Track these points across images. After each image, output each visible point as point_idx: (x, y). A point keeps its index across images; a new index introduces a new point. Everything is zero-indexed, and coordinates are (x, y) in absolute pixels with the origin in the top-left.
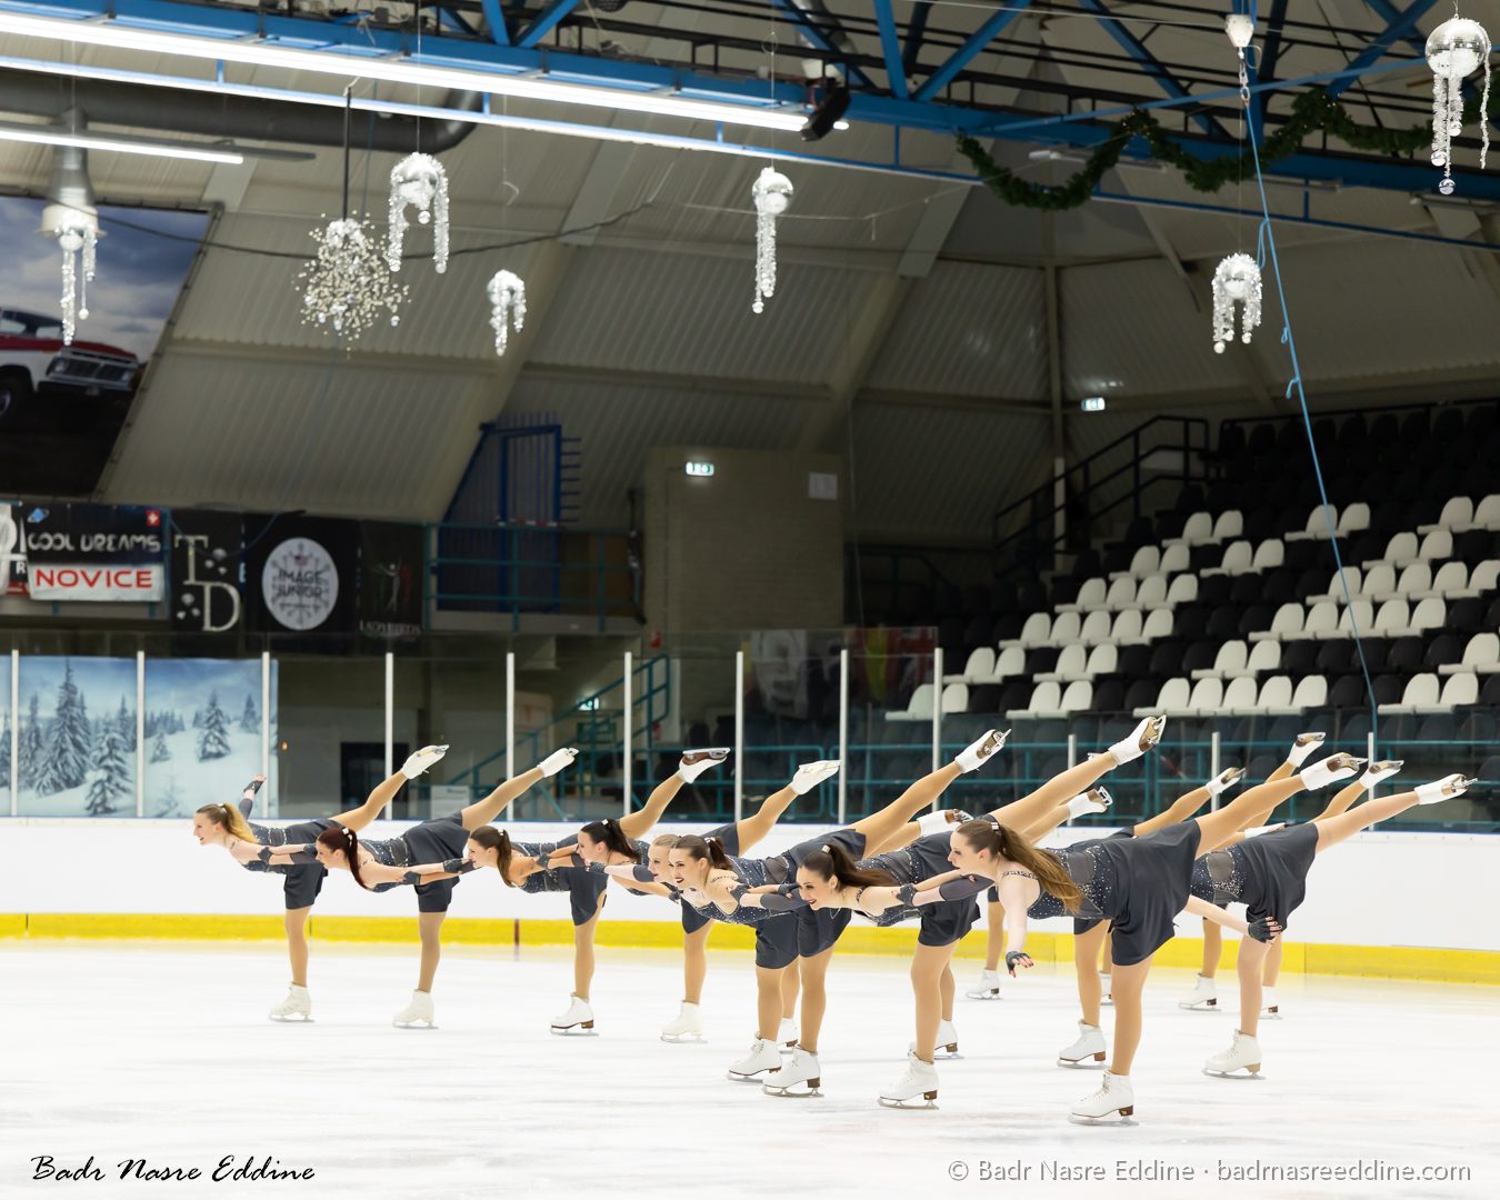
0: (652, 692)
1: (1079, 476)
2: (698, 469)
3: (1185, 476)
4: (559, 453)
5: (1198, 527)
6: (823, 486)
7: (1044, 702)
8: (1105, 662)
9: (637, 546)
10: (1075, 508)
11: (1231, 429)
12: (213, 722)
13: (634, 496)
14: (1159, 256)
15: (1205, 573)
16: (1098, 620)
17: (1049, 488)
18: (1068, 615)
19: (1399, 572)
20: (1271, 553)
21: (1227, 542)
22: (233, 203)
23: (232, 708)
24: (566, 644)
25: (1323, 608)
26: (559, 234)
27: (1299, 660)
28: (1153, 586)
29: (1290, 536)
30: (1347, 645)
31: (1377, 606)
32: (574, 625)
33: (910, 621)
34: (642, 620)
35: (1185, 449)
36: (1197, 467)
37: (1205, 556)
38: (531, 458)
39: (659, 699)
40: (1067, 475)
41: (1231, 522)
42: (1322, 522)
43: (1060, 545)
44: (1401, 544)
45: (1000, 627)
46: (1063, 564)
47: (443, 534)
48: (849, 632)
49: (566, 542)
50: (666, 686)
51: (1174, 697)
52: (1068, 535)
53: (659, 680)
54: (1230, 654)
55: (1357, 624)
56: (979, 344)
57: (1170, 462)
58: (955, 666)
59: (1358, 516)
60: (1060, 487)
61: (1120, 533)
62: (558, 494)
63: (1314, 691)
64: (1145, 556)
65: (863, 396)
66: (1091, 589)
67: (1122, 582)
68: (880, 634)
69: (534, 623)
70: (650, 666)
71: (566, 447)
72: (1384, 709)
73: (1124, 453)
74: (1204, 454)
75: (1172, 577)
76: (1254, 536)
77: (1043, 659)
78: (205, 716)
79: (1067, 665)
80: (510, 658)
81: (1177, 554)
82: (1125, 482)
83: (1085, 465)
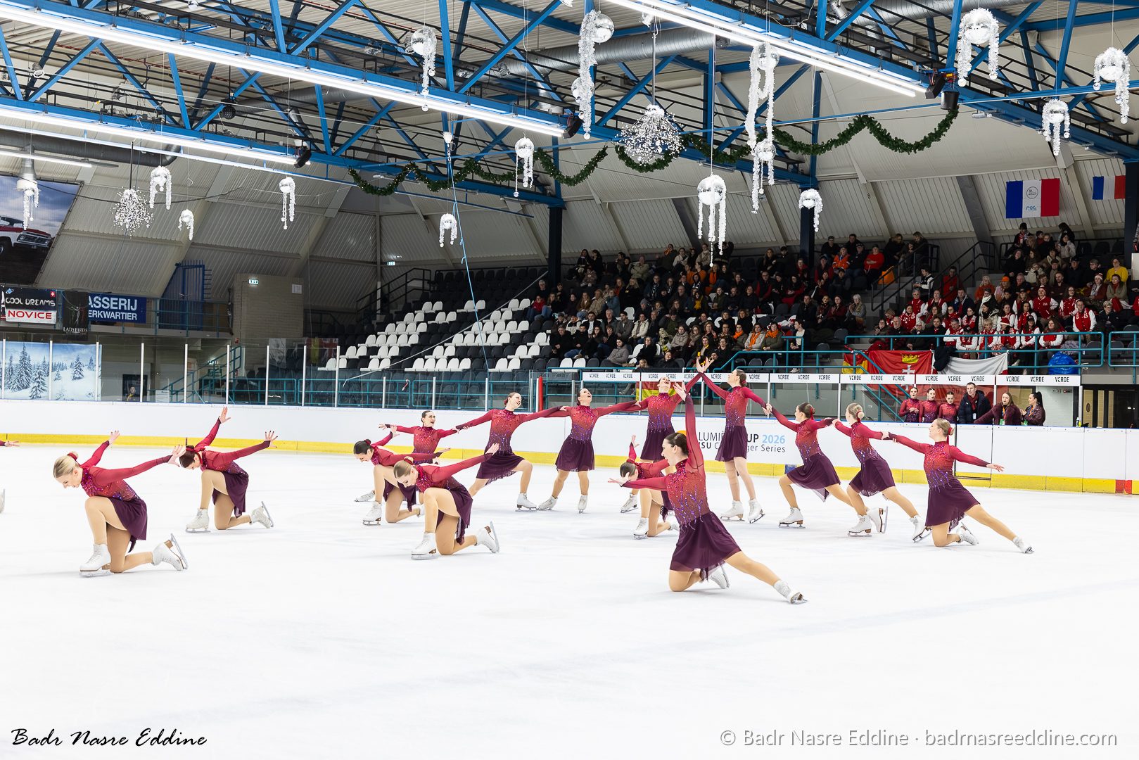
0: (235, 359)
1: (386, 288)
2: (253, 282)
3: (423, 289)
4: (204, 275)
5: (427, 306)
6: (297, 289)
7: (374, 366)
8: (395, 352)
9: (231, 308)
10: (385, 299)
11: (439, 275)
12: (78, 366)
13: (230, 290)
14: (416, 213)
15: (429, 322)
16: (392, 338)
17: (375, 292)
18: (382, 336)
19: (495, 324)
20: (452, 316)
21: (437, 312)
22: (87, 182)
23: (85, 362)
24: (204, 341)
25: (470, 335)
26: (205, 198)
27: (462, 353)
28: (412, 326)
29: (458, 311)
30: (479, 348)
31: (487, 335)
32: (208, 335)
33: (326, 336)
34: (232, 334)
35: (423, 280)
36: (427, 286)
37: (430, 316)
38: (194, 275)
39: (237, 361)
40: (381, 288)
41: (439, 305)
42: (470, 306)
43: (379, 312)
44: (495, 314)
45: (359, 339)
46: (379, 318)
47: (160, 301)
48: (306, 339)
49: (205, 306)
50: (240, 357)
51: (418, 365)
52: (381, 309)
53: (237, 355)
54: (438, 350)
55: (480, 341)
56: (352, 242)
57: (418, 284)
58: (343, 352)
59: (481, 304)
60: (379, 292)
61: (400, 308)
62: (203, 289)
63: (466, 364)
64: (409, 316)
65: (312, 258)
66: (390, 327)
67: (401, 325)
68: (317, 340)
69: (193, 334)
70: (234, 350)
71: (206, 273)
72: (490, 370)
73: (403, 280)
74: (429, 282)
75: (418, 323)
76: (446, 310)
77: (373, 351)
78: (75, 364)
79: (381, 353)
80: (186, 345)
81: (420, 316)
82: (402, 291)
83: (388, 284)
